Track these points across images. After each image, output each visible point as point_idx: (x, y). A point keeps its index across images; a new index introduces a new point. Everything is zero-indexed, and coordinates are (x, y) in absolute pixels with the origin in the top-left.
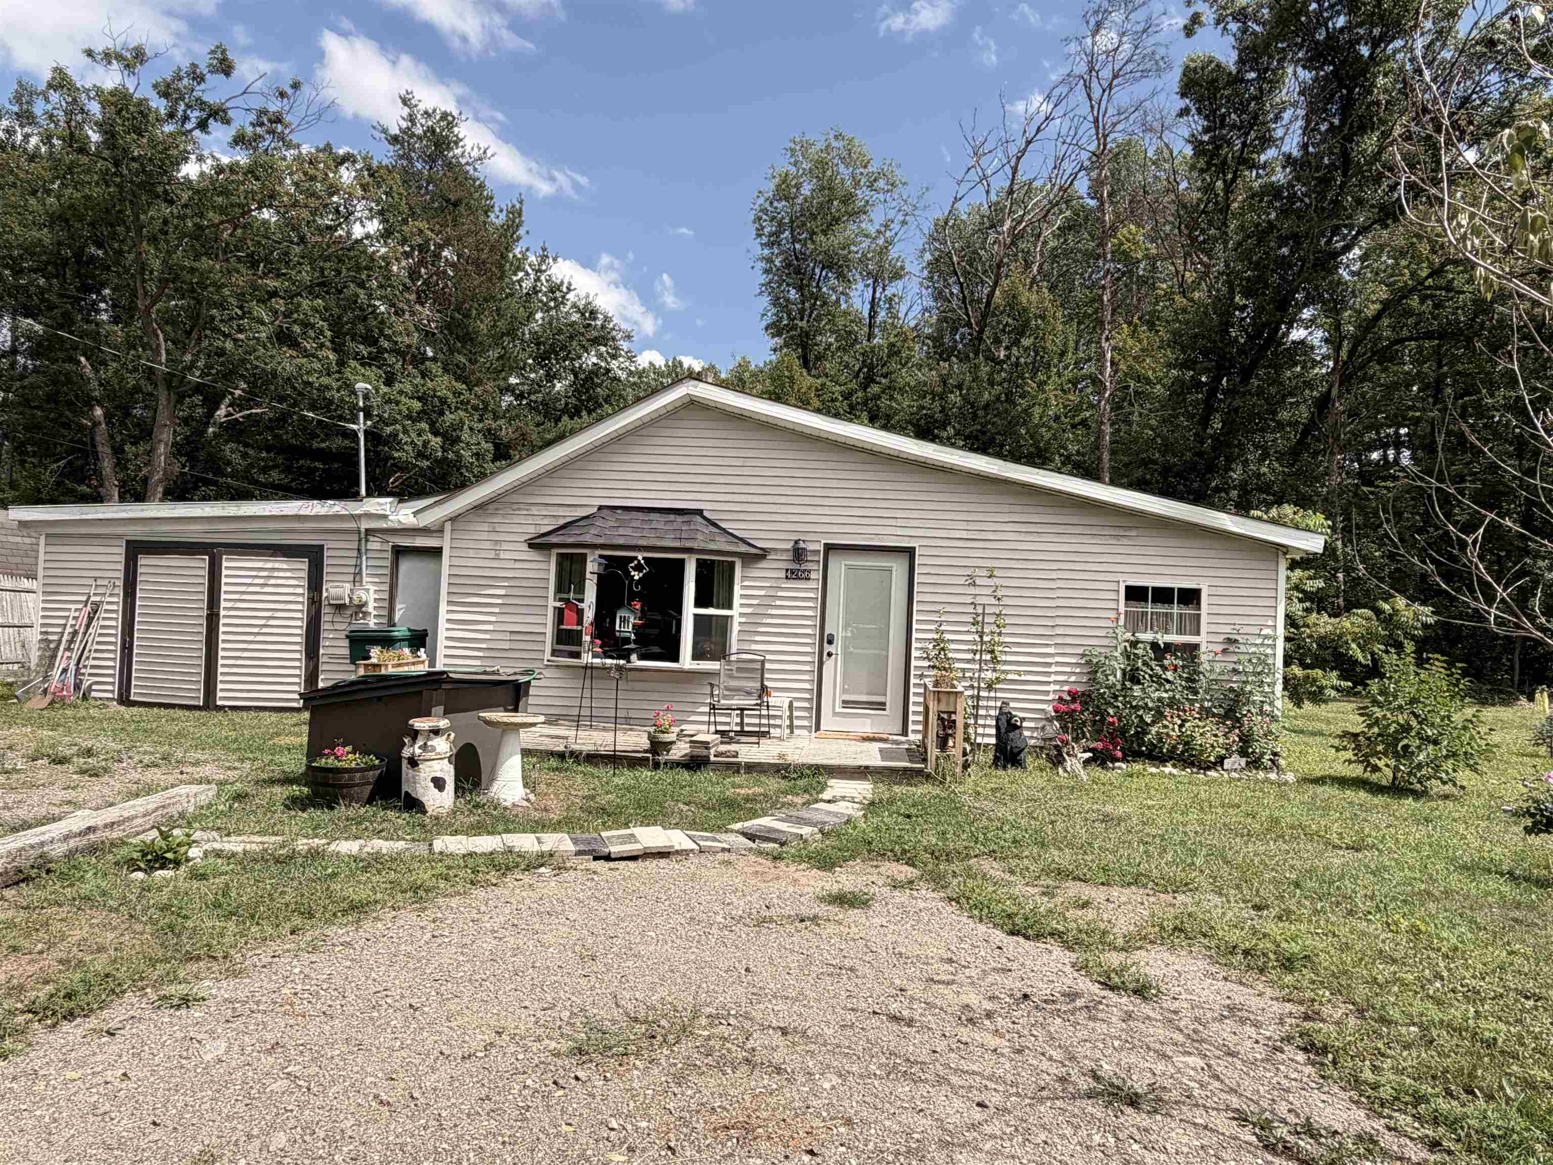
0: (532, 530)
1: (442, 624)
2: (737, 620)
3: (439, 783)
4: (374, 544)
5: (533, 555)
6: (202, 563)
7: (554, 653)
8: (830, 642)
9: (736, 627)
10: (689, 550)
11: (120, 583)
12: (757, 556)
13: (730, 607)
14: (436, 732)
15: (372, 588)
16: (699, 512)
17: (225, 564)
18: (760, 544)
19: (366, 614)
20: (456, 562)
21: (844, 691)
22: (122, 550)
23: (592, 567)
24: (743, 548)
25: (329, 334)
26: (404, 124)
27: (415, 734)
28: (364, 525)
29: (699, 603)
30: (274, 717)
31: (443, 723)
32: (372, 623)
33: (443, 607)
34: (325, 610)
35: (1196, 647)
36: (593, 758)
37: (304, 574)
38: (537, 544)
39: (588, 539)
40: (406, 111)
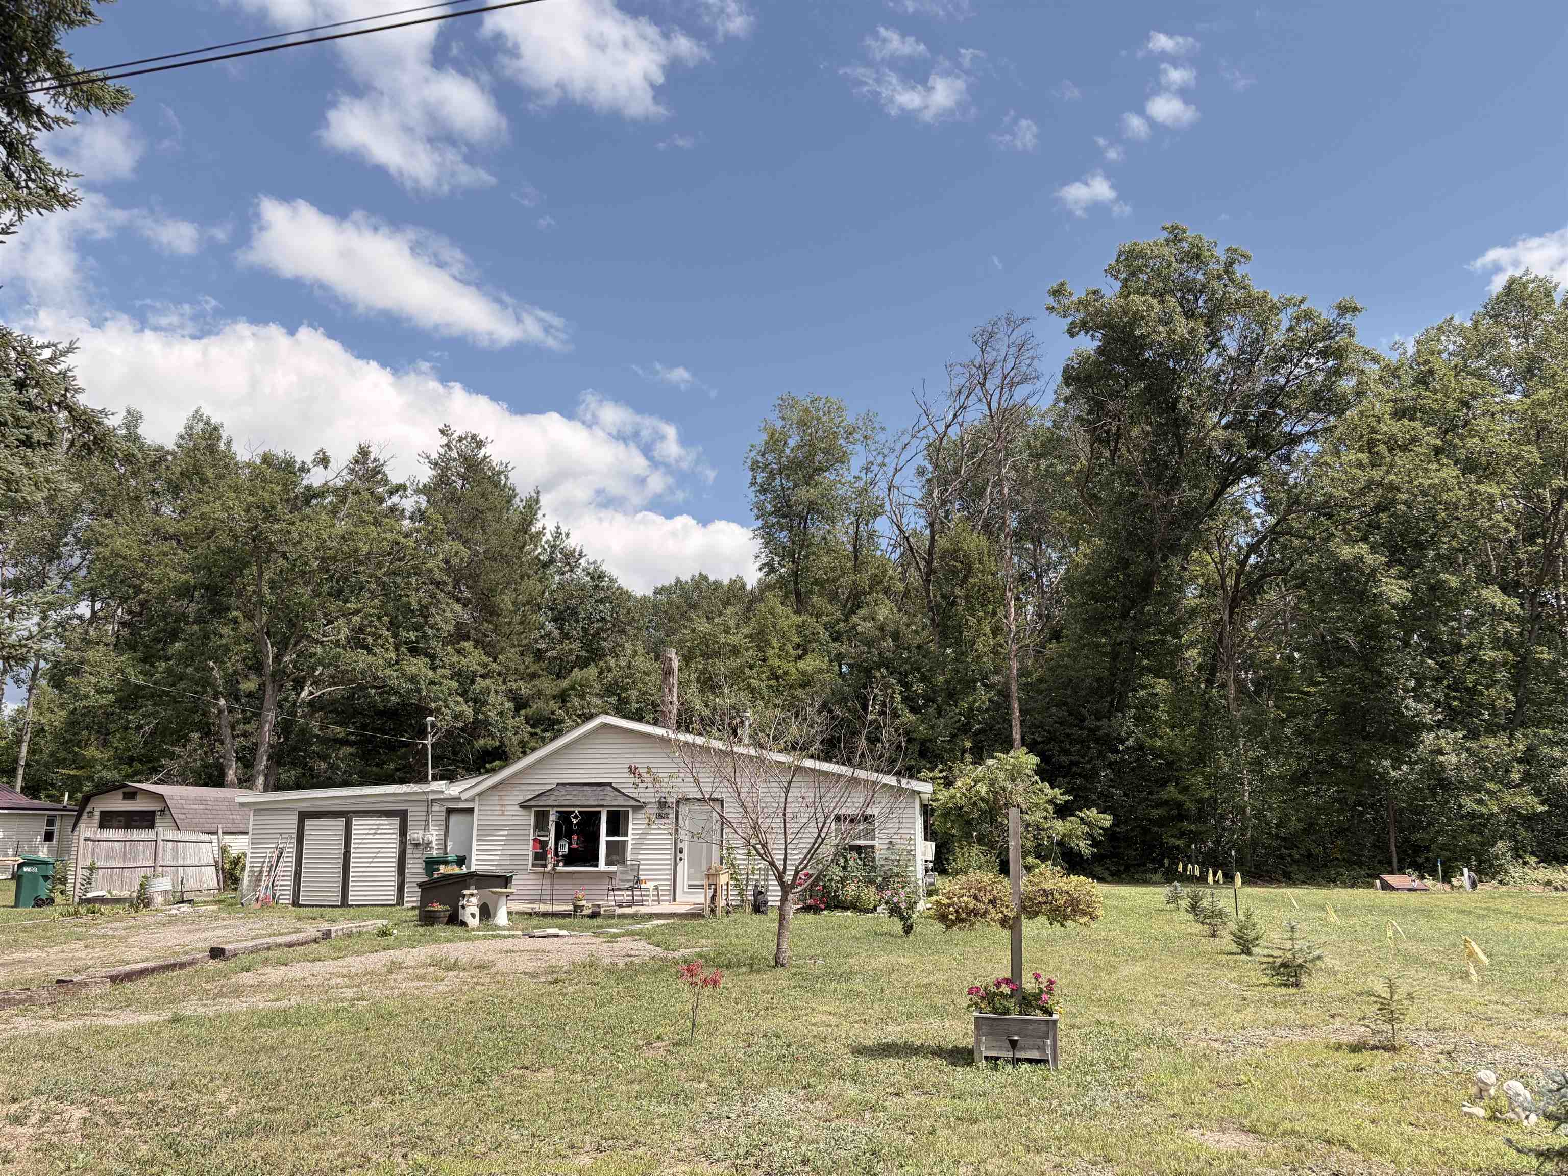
0: (521, 799)
1: (474, 852)
2: (630, 843)
3: (473, 915)
4: (436, 808)
5: (522, 812)
6: (341, 822)
7: (533, 865)
8: (681, 852)
9: (630, 847)
10: (603, 806)
11: (295, 836)
12: (639, 807)
13: (626, 835)
14: (472, 895)
15: (435, 833)
16: (610, 784)
17: (354, 823)
18: (642, 800)
19: (431, 848)
20: (482, 817)
21: (689, 879)
22: (296, 817)
23: (552, 817)
24: (633, 803)
25: (391, 640)
26: (442, 451)
27: (464, 896)
28: (431, 797)
29: (608, 835)
30: (382, 909)
31: (475, 892)
32: (435, 853)
33: (474, 843)
34: (409, 847)
35: (873, 847)
36: (545, 915)
37: (397, 827)
38: (524, 806)
39: (550, 803)
40: (444, 440)
